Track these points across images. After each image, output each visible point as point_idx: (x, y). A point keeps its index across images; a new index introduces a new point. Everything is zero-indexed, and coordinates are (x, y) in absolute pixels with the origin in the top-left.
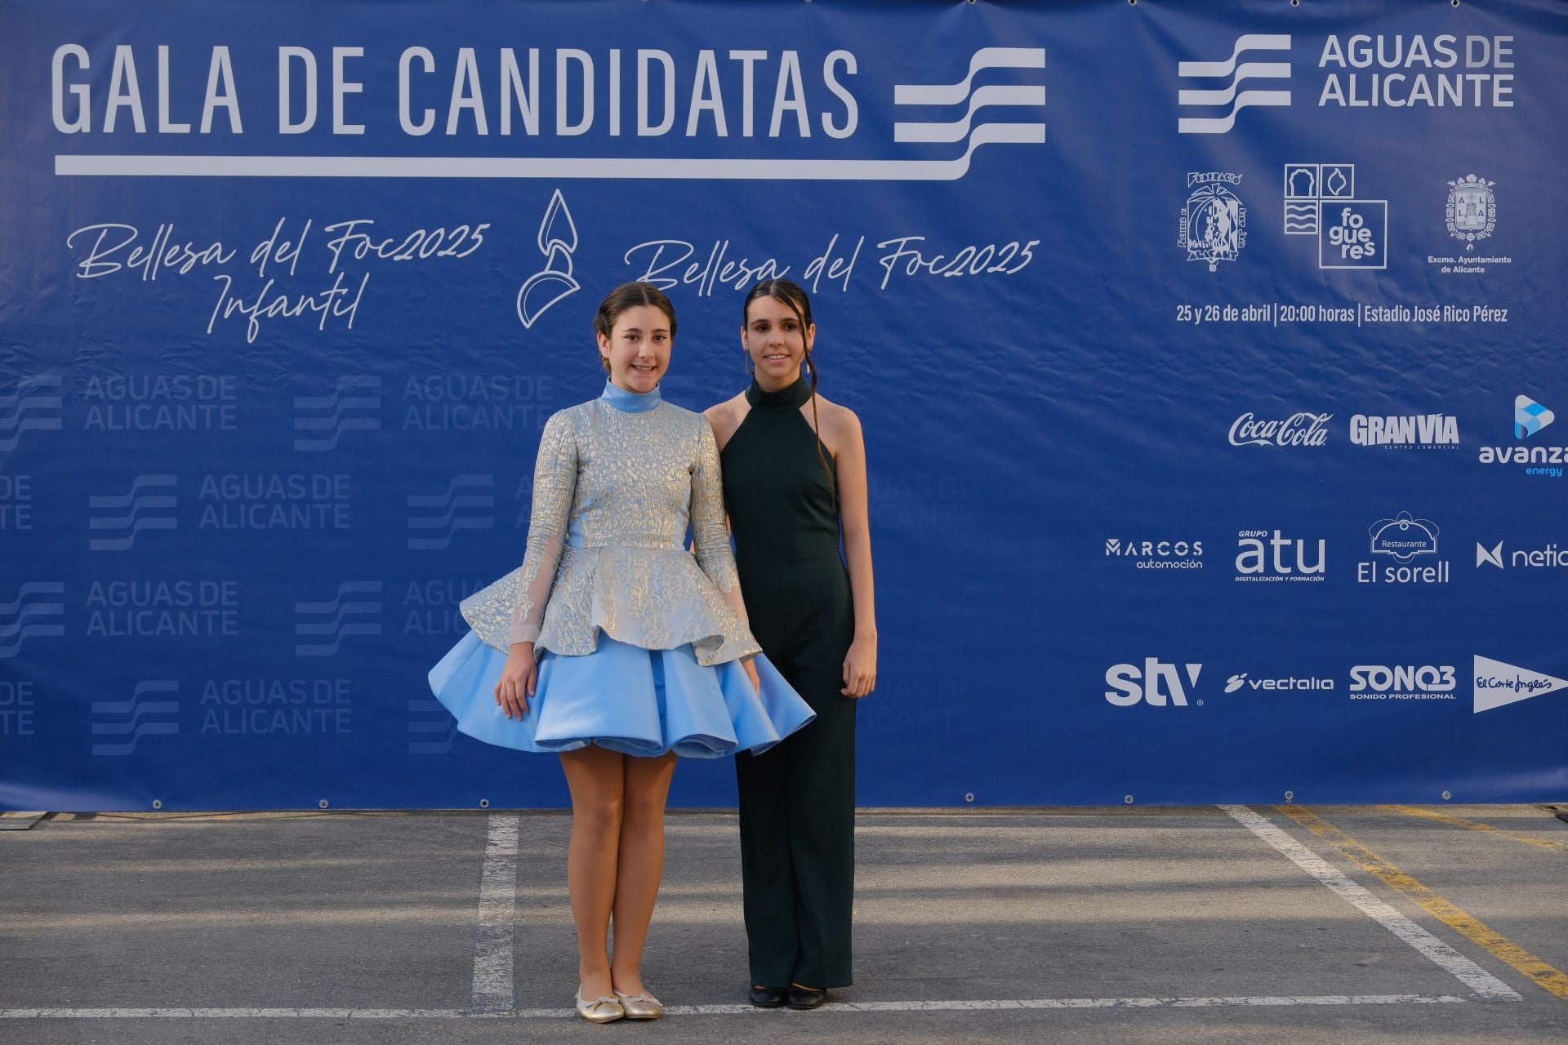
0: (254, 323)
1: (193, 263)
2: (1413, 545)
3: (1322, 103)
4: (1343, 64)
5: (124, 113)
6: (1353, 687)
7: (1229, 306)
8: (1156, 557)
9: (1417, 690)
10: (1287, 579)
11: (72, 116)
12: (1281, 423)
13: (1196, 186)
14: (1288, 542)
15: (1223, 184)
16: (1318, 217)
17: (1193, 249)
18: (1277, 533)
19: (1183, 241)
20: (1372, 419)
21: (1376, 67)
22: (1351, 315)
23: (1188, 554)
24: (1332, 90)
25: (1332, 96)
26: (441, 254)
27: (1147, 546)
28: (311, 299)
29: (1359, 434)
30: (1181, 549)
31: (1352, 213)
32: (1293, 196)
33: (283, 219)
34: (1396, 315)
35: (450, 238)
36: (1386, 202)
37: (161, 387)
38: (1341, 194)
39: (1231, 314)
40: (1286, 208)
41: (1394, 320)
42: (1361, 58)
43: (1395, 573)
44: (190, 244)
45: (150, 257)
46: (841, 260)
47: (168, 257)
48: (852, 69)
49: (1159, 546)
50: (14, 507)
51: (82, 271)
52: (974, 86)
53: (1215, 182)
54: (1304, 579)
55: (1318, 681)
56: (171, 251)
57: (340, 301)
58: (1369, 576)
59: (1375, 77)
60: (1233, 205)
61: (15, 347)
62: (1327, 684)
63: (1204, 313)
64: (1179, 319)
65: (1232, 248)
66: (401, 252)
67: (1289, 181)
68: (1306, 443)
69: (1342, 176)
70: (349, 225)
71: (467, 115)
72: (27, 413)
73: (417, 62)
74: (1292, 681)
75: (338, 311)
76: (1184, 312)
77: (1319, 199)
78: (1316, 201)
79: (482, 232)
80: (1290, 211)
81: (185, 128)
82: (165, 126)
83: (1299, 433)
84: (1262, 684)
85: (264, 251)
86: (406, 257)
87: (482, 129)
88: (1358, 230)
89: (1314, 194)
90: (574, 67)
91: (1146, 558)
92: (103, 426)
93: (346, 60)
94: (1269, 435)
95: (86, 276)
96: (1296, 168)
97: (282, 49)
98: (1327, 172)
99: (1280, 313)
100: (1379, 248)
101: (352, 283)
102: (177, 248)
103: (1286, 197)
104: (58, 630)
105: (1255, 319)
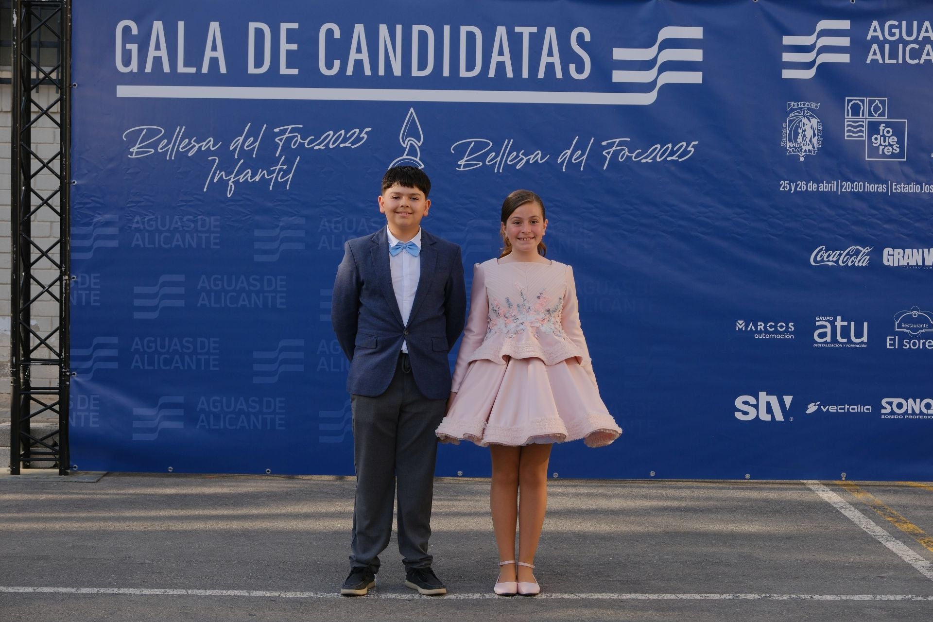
0: (231, 186)
1: (195, 151)
2: (920, 326)
3: (868, 61)
4: (881, 38)
5: (158, 61)
6: (883, 411)
7: (811, 182)
8: (766, 332)
9: (921, 413)
10: (844, 345)
11: (127, 62)
12: (842, 252)
13: (792, 110)
14: (845, 324)
15: (808, 109)
16: (865, 129)
17: (790, 147)
18: (839, 318)
19: (784, 143)
20: (897, 251)
21: (901, 40)
22: (883, 187)
23: (786, 330)
24: (875, 53)
25: (875, 57)
26: (342, 145)
27: (761, 325)
28: (265, 172)
29: (888, 259)
30: (782, 327)
31: (886, 127)
32: (850, 117)
33: (250, 124)
34: (911, 188)
35: (348, 136)
36: (906, 121)
37: (177, 223)
38: (878, 116)
39: (812, 187)
40: (846, 124)
41: (910, 191)
42: (892, 34)
43: (909, 343)
44: (195, 138)
45: (171, 146)
46: (580, 152)
47: (181, 146)
48: (588, 38)
49: (768, 325)
50: (90, 292)
51: (132, 154)
52: (660, 49)
53: (803, 108)
54: (854, 346)
55: (862, 407)
56: (183, 142)
57: (282, 173)
58: (894, 345)
59: (901, 46)
60: (815, 122)
61: (92, 198)
62: (867, 409)
63: (797, 186)
64: (781, 189)
65: (813, 147)
66: (319, 144)
67: (848, 107)
68: (856, 264)
69: (880, 105)
70: (288, 128)
71: (359, 63)
72: (99, 237)
73: (330, 32)
74: (847, 407)
75: (281, 179)
76: (784, 185)
77: (866, 119)
78: (864, 120)
79: (367, 133)
80: (848, 126)
81: (193, 70)
82: (181, 69)
83: (853, 258)
84: (828, 408)
85: (238, 143)
86: (321, 147)
87: (368, 72)
88: (889, 137)
89: (863, 115)
90: (423, 35)
91: (760, 332)
92: (142, 246)
93: (288, 30)
94: (835, 259)
95: (134, 156)
96: (851, 100)
97: (250, 24)
98: (871, 102)
99: (842, 186)
100: (902, 148)
101: (289, 162)
102: (187, 140)
103: (846, 117)
104: (114, 365)
105: (827, 190)
